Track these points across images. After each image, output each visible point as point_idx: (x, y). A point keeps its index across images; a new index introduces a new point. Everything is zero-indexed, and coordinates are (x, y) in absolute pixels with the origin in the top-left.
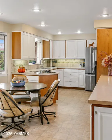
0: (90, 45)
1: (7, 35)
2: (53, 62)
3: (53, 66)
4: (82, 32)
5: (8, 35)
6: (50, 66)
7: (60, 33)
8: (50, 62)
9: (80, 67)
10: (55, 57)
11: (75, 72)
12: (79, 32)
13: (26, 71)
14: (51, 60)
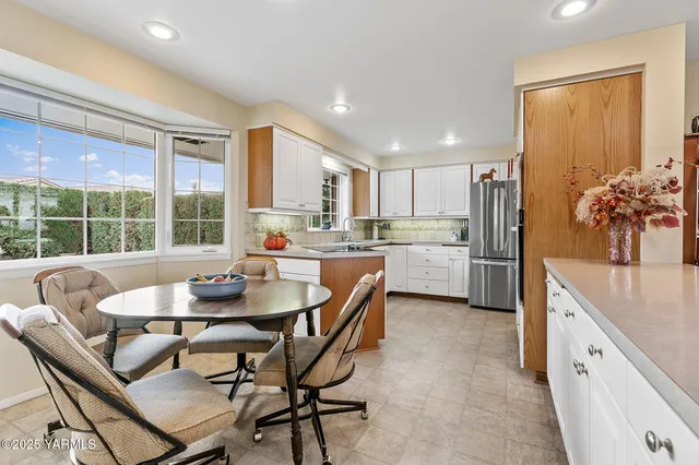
0: (484, 177)
1: (229, 137)
2: (380, 228)
3: (380, 239)
4: (459, 141)
5: (235, 136)
6: (371, 238)
7: (396, 147)
8: (371, 229)
9: (453, 239)
10: (385, 214)
11: (441, 255)
12: (450, 140)
13: (288, 245)
14: (373, 221)
